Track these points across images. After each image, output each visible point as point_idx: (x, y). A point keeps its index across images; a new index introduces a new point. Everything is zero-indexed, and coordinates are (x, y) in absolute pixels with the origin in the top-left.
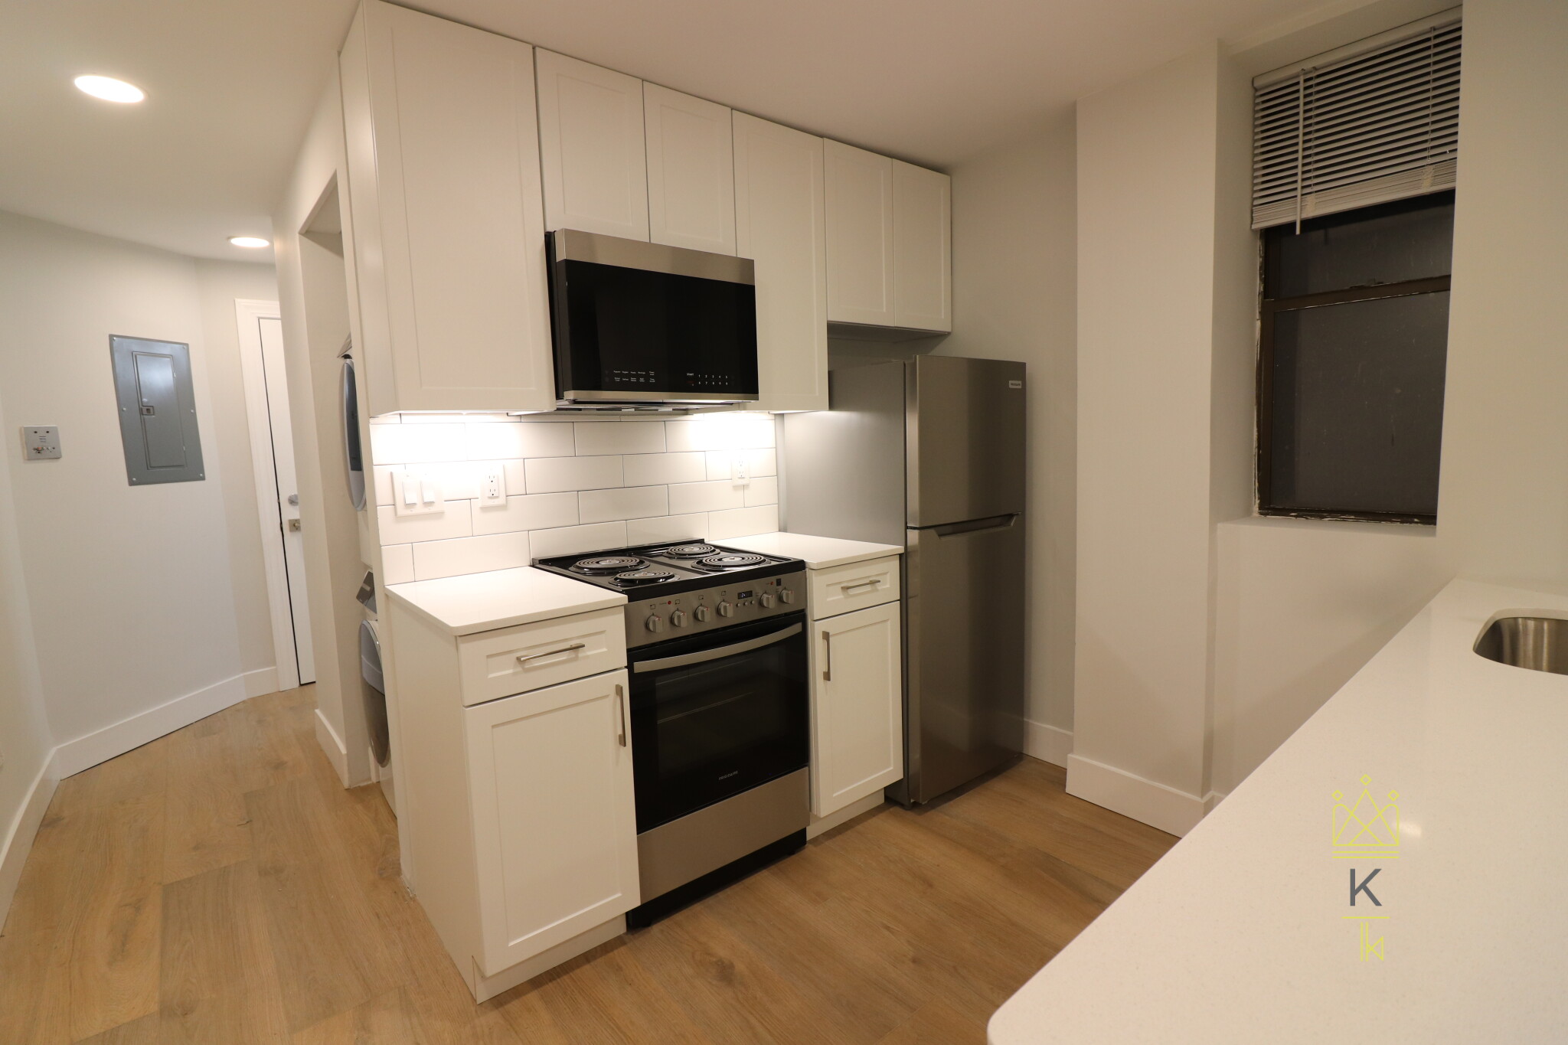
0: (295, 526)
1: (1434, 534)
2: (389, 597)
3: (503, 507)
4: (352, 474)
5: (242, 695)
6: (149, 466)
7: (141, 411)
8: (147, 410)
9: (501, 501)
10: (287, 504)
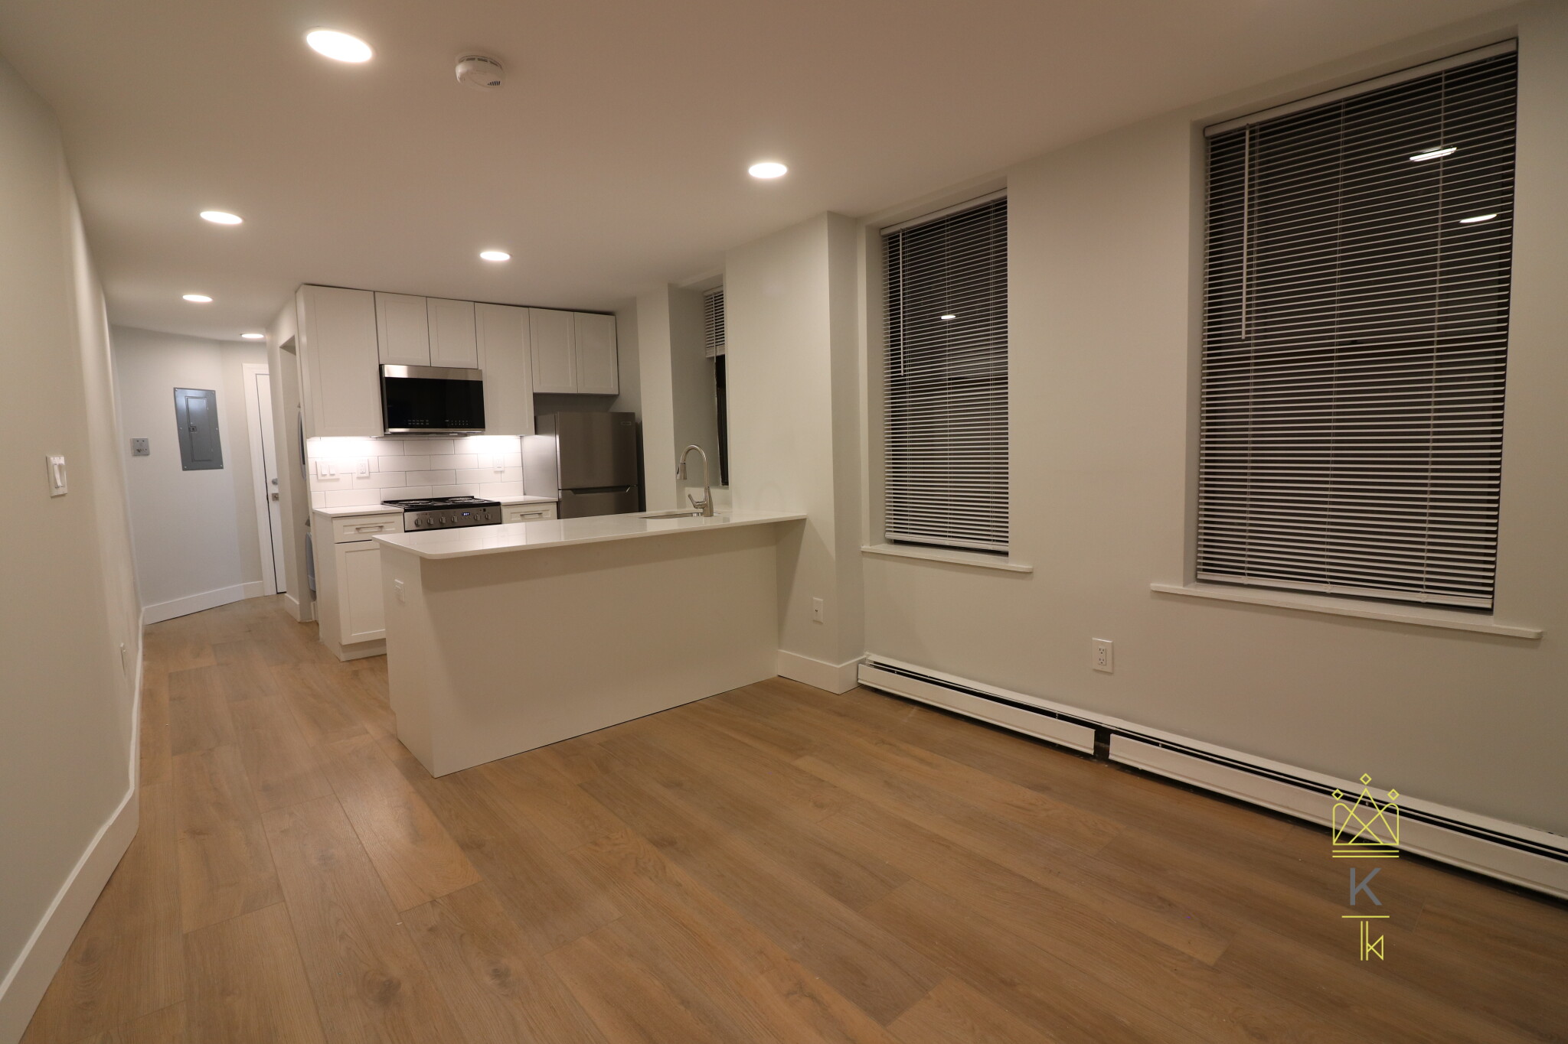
0: (276, 497)
1: (728, 488)
2: (314, 513)
3: (368, 478)
4: (303, 466)
5: (243, 597)
6: (193, 460)
7: (189, 429)
8: (192, 429)
9: (367, 475)
10: (272, 484)
